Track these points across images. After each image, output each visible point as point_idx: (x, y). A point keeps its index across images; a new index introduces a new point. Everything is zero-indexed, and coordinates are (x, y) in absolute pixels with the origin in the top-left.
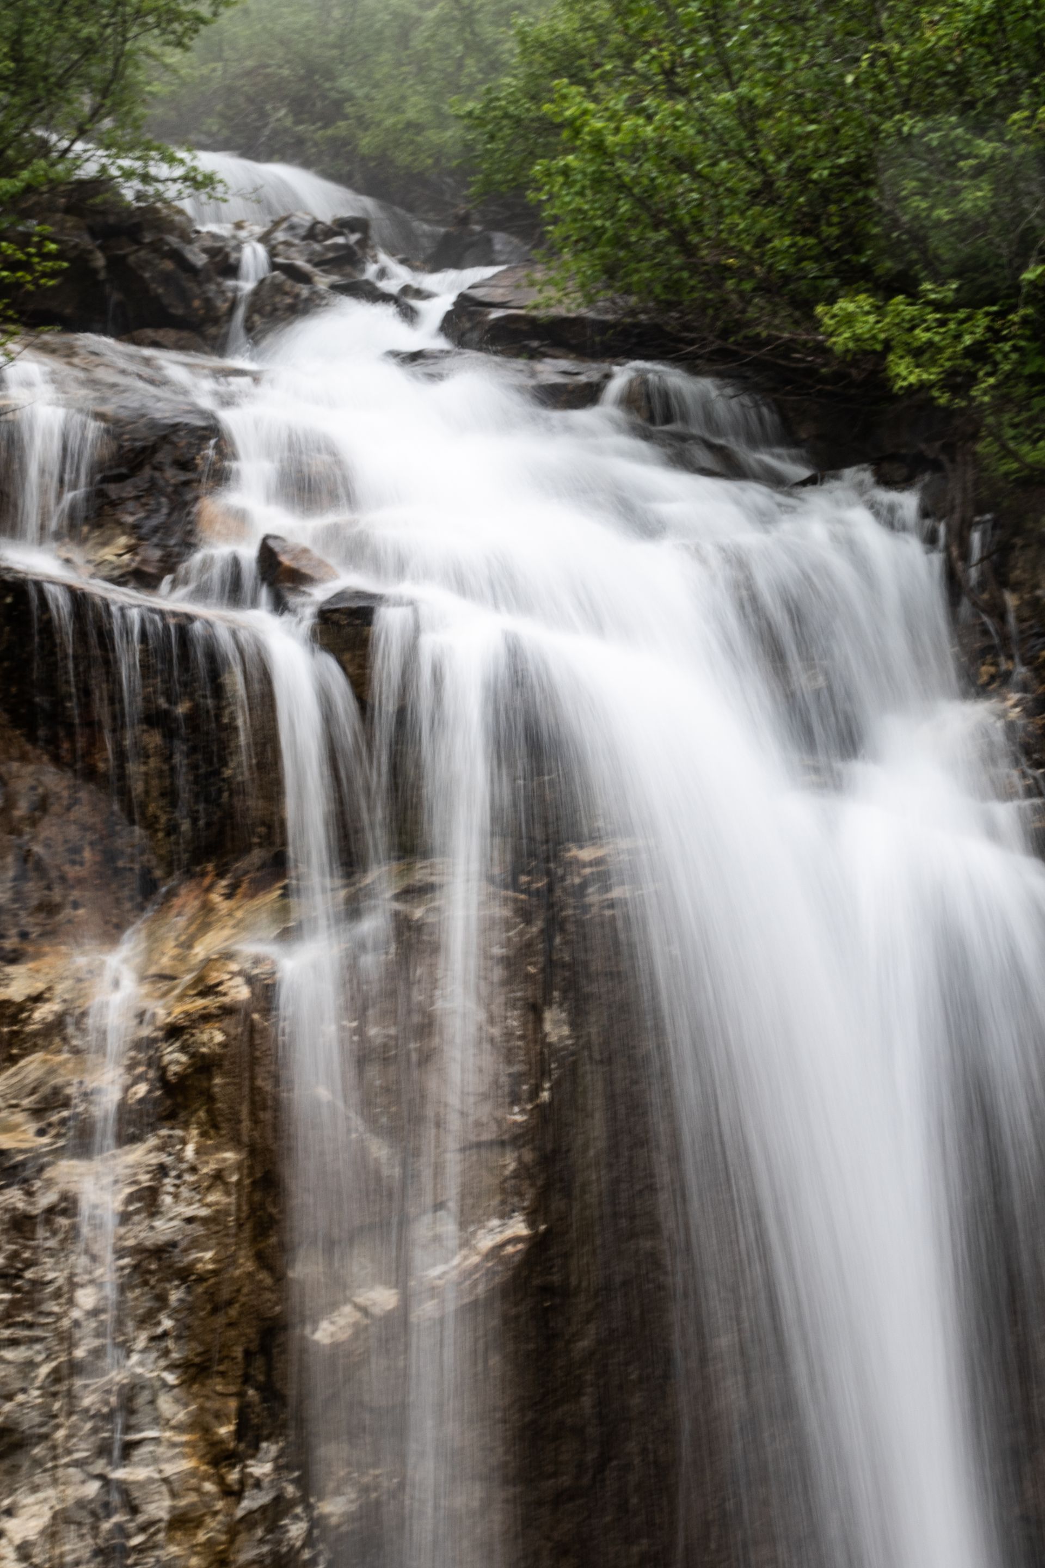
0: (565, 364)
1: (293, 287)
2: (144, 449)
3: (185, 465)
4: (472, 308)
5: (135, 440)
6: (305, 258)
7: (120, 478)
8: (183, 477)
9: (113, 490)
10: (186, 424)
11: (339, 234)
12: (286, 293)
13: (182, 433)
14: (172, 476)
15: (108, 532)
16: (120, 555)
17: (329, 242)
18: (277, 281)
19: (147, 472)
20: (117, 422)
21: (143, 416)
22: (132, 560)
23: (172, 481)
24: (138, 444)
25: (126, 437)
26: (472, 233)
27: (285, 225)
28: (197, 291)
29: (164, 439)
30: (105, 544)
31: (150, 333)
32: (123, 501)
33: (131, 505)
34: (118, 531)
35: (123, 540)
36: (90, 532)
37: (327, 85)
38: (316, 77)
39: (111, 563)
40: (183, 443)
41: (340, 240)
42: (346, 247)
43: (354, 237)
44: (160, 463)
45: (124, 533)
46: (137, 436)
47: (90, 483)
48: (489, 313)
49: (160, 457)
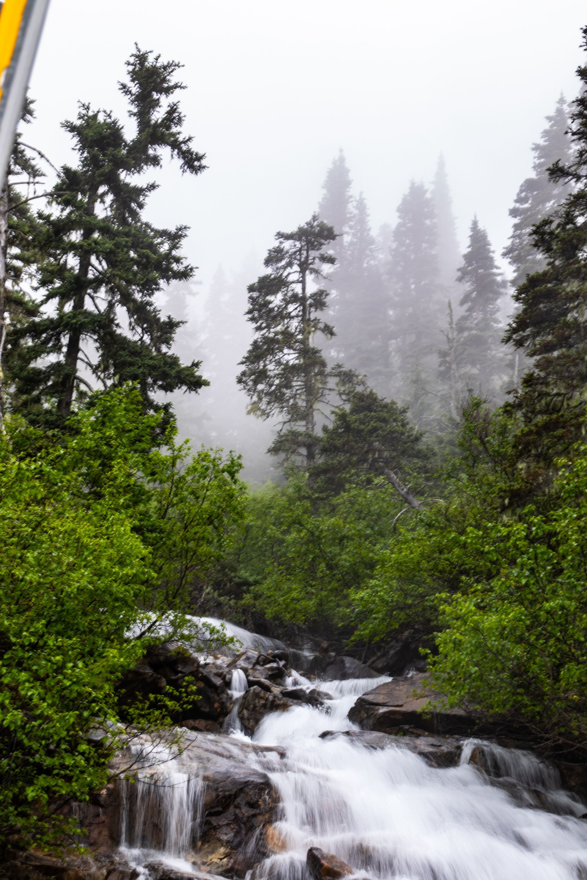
0: (431, 740)
1: (265, 695)
2: (230, 796)
3: (253, 805)
4: (367, 706)
5: (226, 791)
6: (264, 676)
7: (218, 814)
8: (252, 812)
9: (214, 821)
10: (253, 781)
11: (274, 661)
12: (262, 698)
13: (250, 787)
14: (246, 811)
15: (212, 846)
16: (221, 859)
17: (268, 666)
18: (256, 691)
19: (232, 809)
20: (215, 781)
21: (229, 777)
22: (229, 862)
23: (246, 814)
24: (227, 793)
25: (220, 789)
26: (330, 657)
27: (244, 657)
28: (217, 698)
29: (241, 790)
30: (213, 852)
31: (191, 722)
32: (220, 827)
33: (225, 830)
34: (219, 844)
35: (222, 850)
36: (203, 844)
37: (233, 574)
38: (227, 570)
39: (216, 863)
40: (251, 792)
41: (275, 665)
42: (278, 668)
43: (282, 663)
44: (238, 804)
45: (222, 845)
46: (226, 789)
47: (202, 817)
48: (378, 710)
49: (238, 800)
